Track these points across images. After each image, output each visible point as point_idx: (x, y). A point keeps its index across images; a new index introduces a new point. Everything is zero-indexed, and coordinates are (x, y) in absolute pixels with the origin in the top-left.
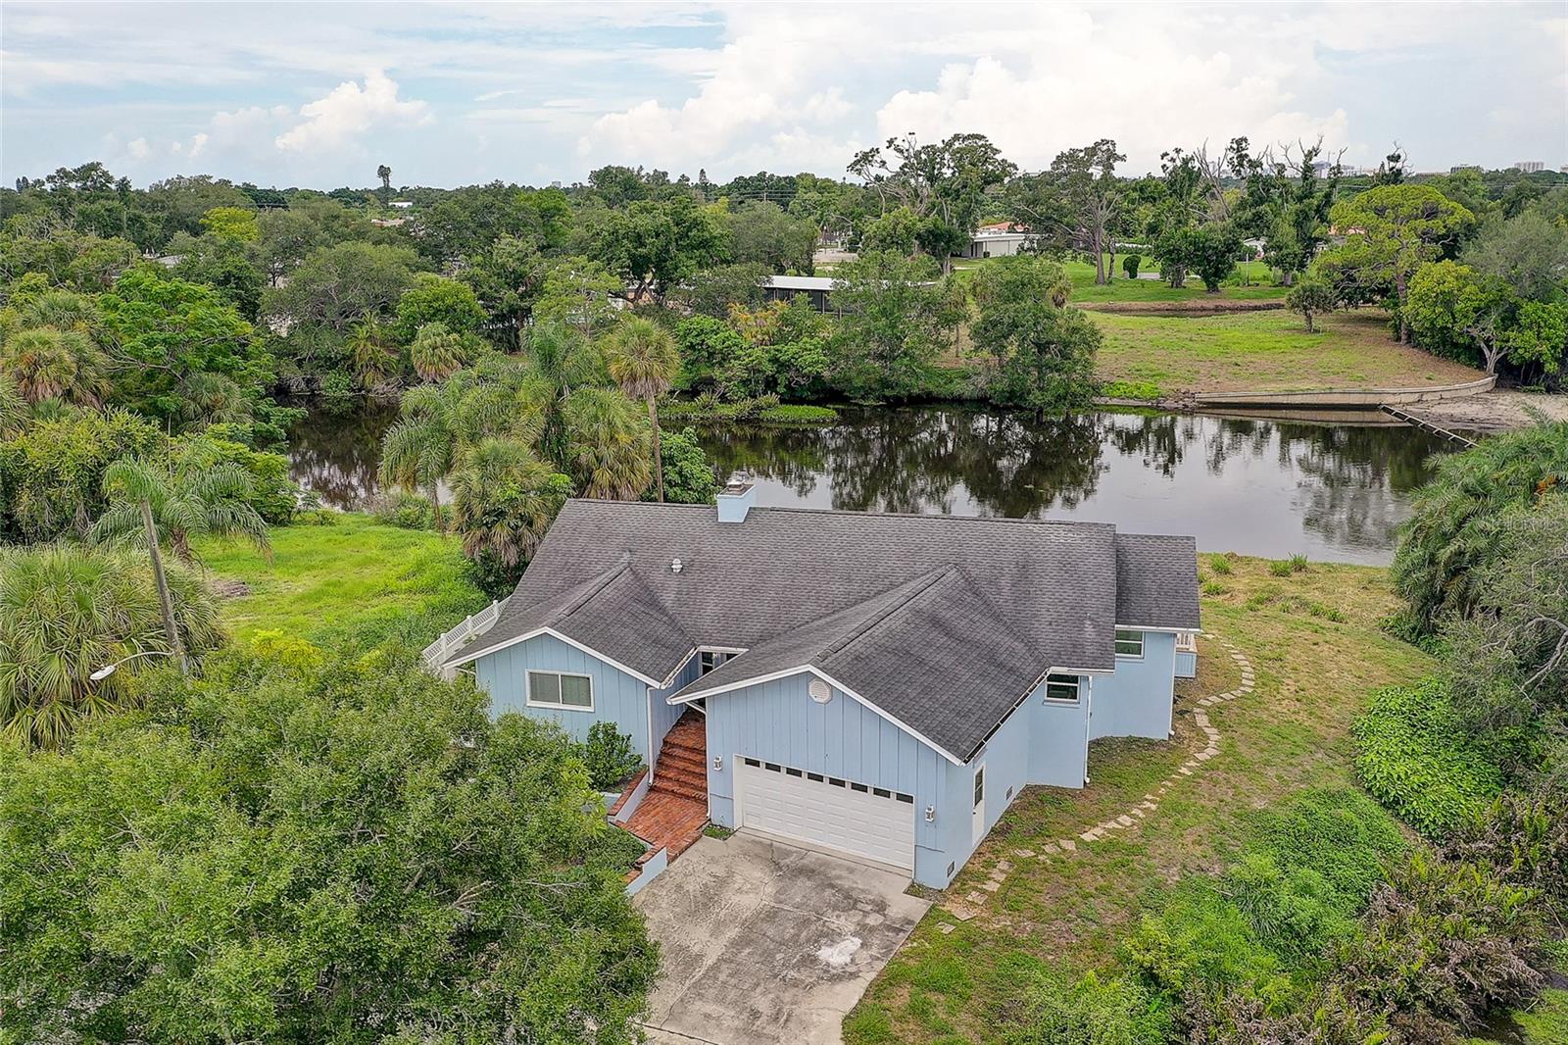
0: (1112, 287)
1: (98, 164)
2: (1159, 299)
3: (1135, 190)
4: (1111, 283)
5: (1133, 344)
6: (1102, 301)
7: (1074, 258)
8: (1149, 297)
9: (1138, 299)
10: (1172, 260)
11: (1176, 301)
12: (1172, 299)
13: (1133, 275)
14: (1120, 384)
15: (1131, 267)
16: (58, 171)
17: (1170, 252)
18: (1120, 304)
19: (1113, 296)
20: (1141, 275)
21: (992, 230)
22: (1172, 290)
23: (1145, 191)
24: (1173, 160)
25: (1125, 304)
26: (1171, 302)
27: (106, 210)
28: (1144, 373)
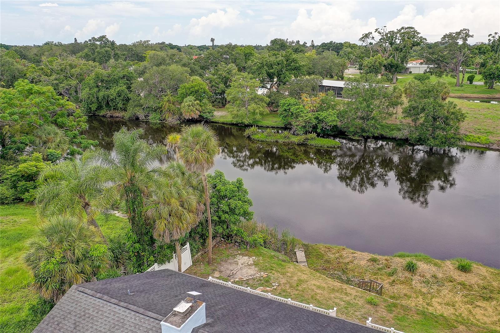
0: (463, 88)
1: (106, 36)
2: (483, 93)
3: (476, 49)
4: (462, 86)
5: (475, 116)
6: (458, 93)
7: (447, 75)
8: (479, 92)
9: (473, 93)
10: (491, 78)
11: (491, 94)
12: (489, 94)
13: (471, 83)
14: (471, 136)
15: (471, 79)
16: (92, 38)
17: (490, 75)
18: (466, 95)
19: (463, 92)
20: (475, 83)
21: (413, 63)
22: (489, 90)
23: (480, 49)
24: (493, 37)
25: (468, 95)
26: (489, 95)
27: (105, 51)
28: (482, 131)
